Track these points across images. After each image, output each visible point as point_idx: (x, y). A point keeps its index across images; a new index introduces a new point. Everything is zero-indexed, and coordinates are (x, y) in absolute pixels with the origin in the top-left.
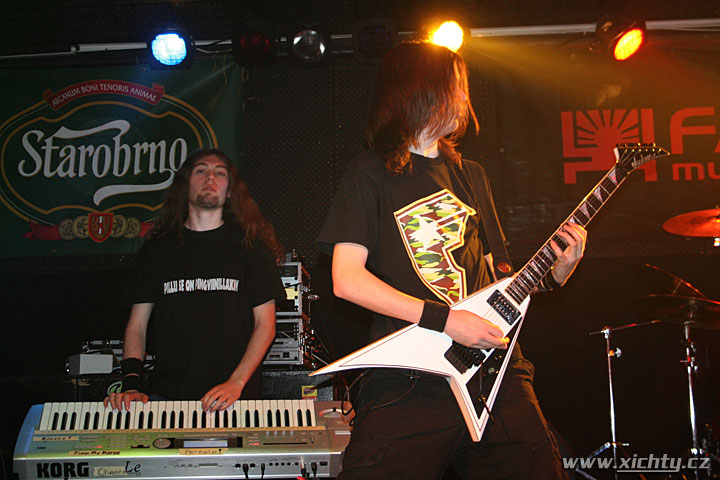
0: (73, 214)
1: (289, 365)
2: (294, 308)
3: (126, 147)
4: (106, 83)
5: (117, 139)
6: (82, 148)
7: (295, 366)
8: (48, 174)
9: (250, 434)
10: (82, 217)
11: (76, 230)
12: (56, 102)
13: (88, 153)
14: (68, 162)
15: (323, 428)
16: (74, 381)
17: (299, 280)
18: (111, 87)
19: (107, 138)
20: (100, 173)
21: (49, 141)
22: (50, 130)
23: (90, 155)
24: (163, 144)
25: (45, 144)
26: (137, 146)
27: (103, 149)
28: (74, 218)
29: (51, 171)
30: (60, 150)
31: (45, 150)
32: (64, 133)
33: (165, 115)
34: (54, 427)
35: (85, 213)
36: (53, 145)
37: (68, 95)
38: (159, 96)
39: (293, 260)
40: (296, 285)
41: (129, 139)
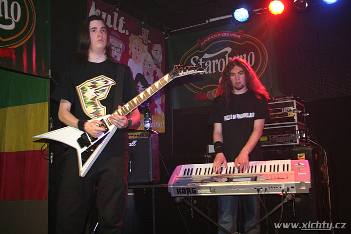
0: (212, 89)
1: (293, 145)
2: (294, 120)
4: (220, 33)
5: (227, 56)
6: (214, 61)
7: (296, 145)
9: (261, 175)
10: (215, 89)
11: (213, 95)
12: (202, 44)
13: (216, 63)
14: (209, 67)
15: (294, 172)
16: (205, 156)
17: (295, 108)
18: (222, 35)
19: (223, 56)
20: (221, 70)
21: (201, 60)
22: (201, 56)
24: (245, 55)
25: (199, 61)
27: (222, 60)
28: (212, 90)
30: (205, 63)
31: (200, 64)
32: (206, 56)
33: (244, 43)
34: (184, 174)
35: (216, 87)
36: (203, 61)
37: (206, 40)
38: (242, 35)
39: (292, 99)
40: (294, 110)
41: (231, 55)
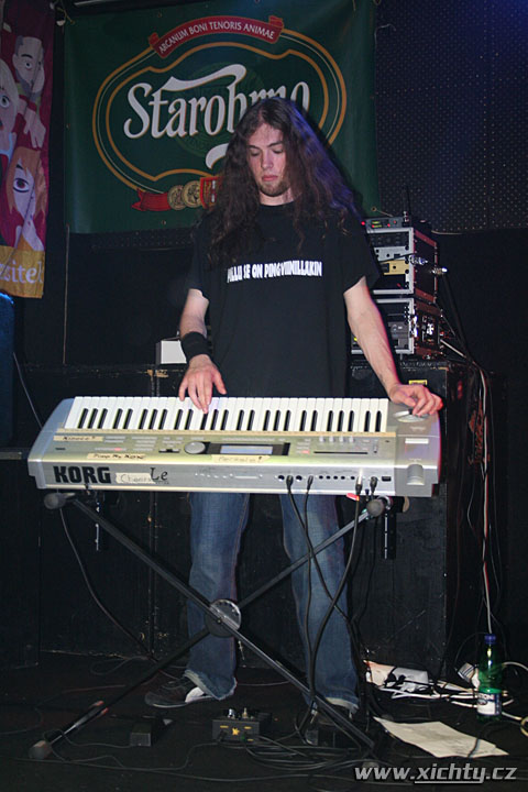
0: (183, 180)
1: (399, 355)
2: (405, 285)
3: (242, 97)
4: (217, 20)
6: (193, 102)
8: (156, 134)
10: (193, 183)
11: (186, 199)
12: (164, 48)
13: (199, 107)
14: (178, 118)
15: (394, 435)
17: (411, 250)
18: (222, 25)
19: (220, 87)
20: (213, 130)
21: (157, 95)
22: (158, 82)
23: (202, 109)
24: (282, 90)
25: (153, 99)
26: (254, 95)
27: (216, 100)
28: (184, 184)
29: (160, 130)
30: (169, 105)
31: (152, 106)
32: (174, 84)
33: (284, 55)
35: (196, 178)
36: (162, 99)
37: (173, 39)
38: (277, 32)
39: (405, 225)
40: (407, 256)
41: (245, 87)
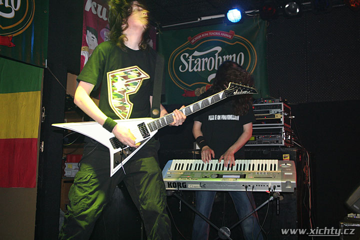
0: (200, 86)
1: (279, 146)
2: (281, 122)
3: (220, 57)
4: (212, 32)
6: (203, 59)
8: (190, 70)
9: (250, 173)
10: (203, 87)
11: (201, 92)
12: (193, 41)
13: (205, 61)
14: (198, 65)
15: (280, 171)
16: (193, 152)
17: (283, 110)
18: (213, 34)
19: (212, 54)
20: (210, 69)
21: (191, 57)
22: (191, 53)
24: (234, 55)
25: (189, 59)
26: (224, 57)
27: (211, 59)
28: (200, 88)
29: (192, 69)
30: (194, 61)
31: (189, 61)
32: (196, 54)
33: (235, 43)
34: (175, 169)
35: (205, 85)
36: (192, 59)
37: (196, 38)
38: (232, 35)
39: (280, 102)
40: (281, 112)
41: (221, 54)
